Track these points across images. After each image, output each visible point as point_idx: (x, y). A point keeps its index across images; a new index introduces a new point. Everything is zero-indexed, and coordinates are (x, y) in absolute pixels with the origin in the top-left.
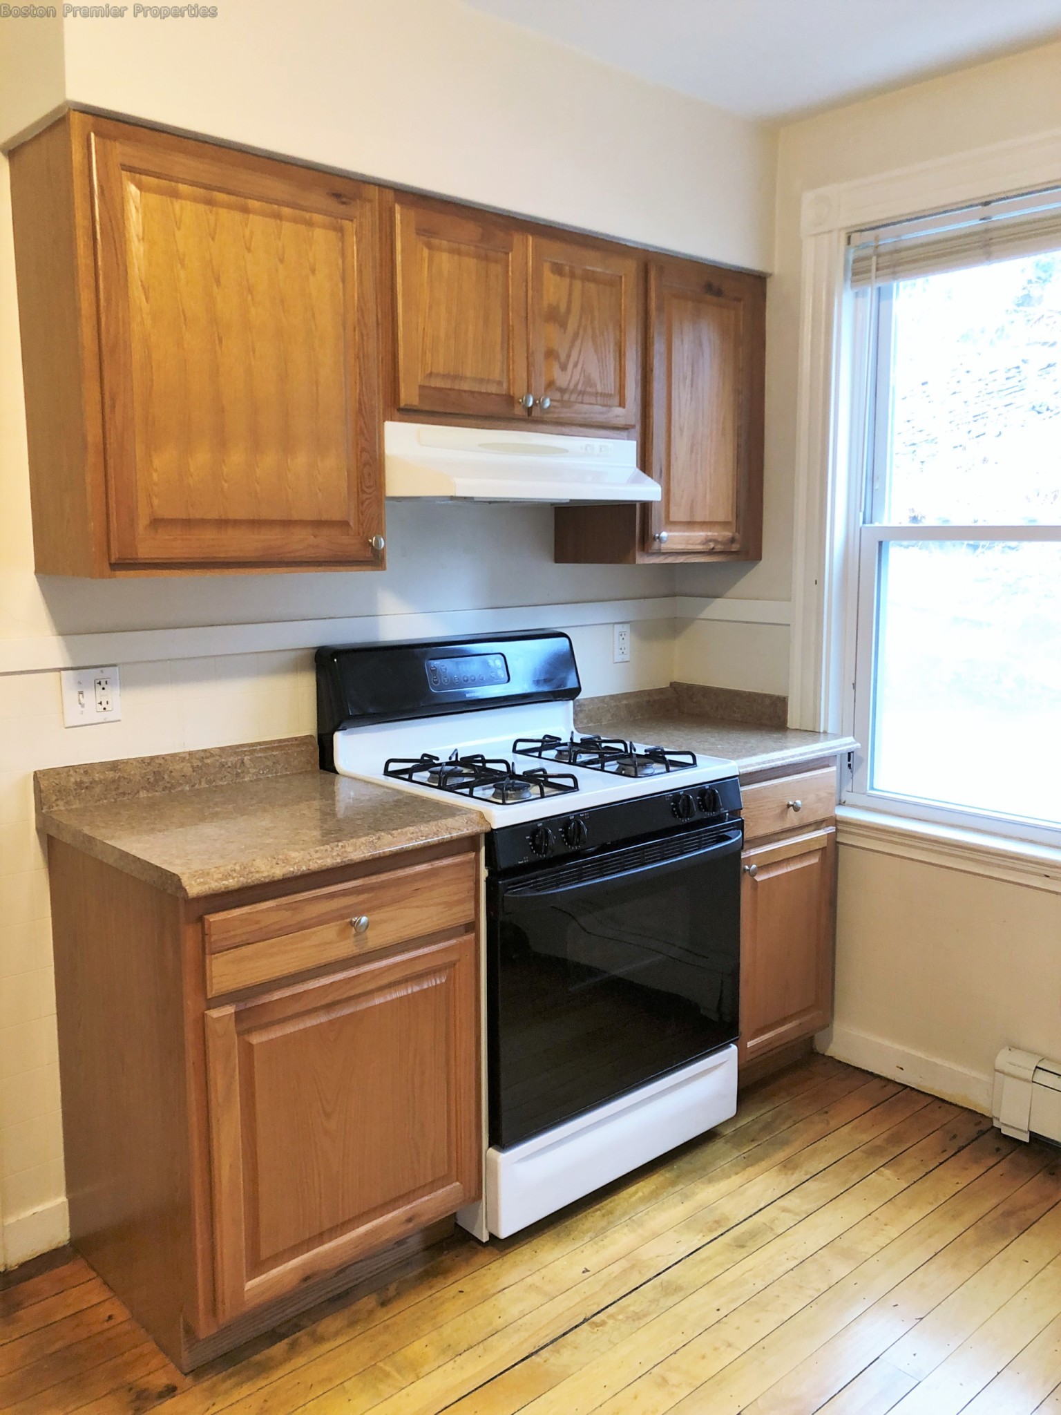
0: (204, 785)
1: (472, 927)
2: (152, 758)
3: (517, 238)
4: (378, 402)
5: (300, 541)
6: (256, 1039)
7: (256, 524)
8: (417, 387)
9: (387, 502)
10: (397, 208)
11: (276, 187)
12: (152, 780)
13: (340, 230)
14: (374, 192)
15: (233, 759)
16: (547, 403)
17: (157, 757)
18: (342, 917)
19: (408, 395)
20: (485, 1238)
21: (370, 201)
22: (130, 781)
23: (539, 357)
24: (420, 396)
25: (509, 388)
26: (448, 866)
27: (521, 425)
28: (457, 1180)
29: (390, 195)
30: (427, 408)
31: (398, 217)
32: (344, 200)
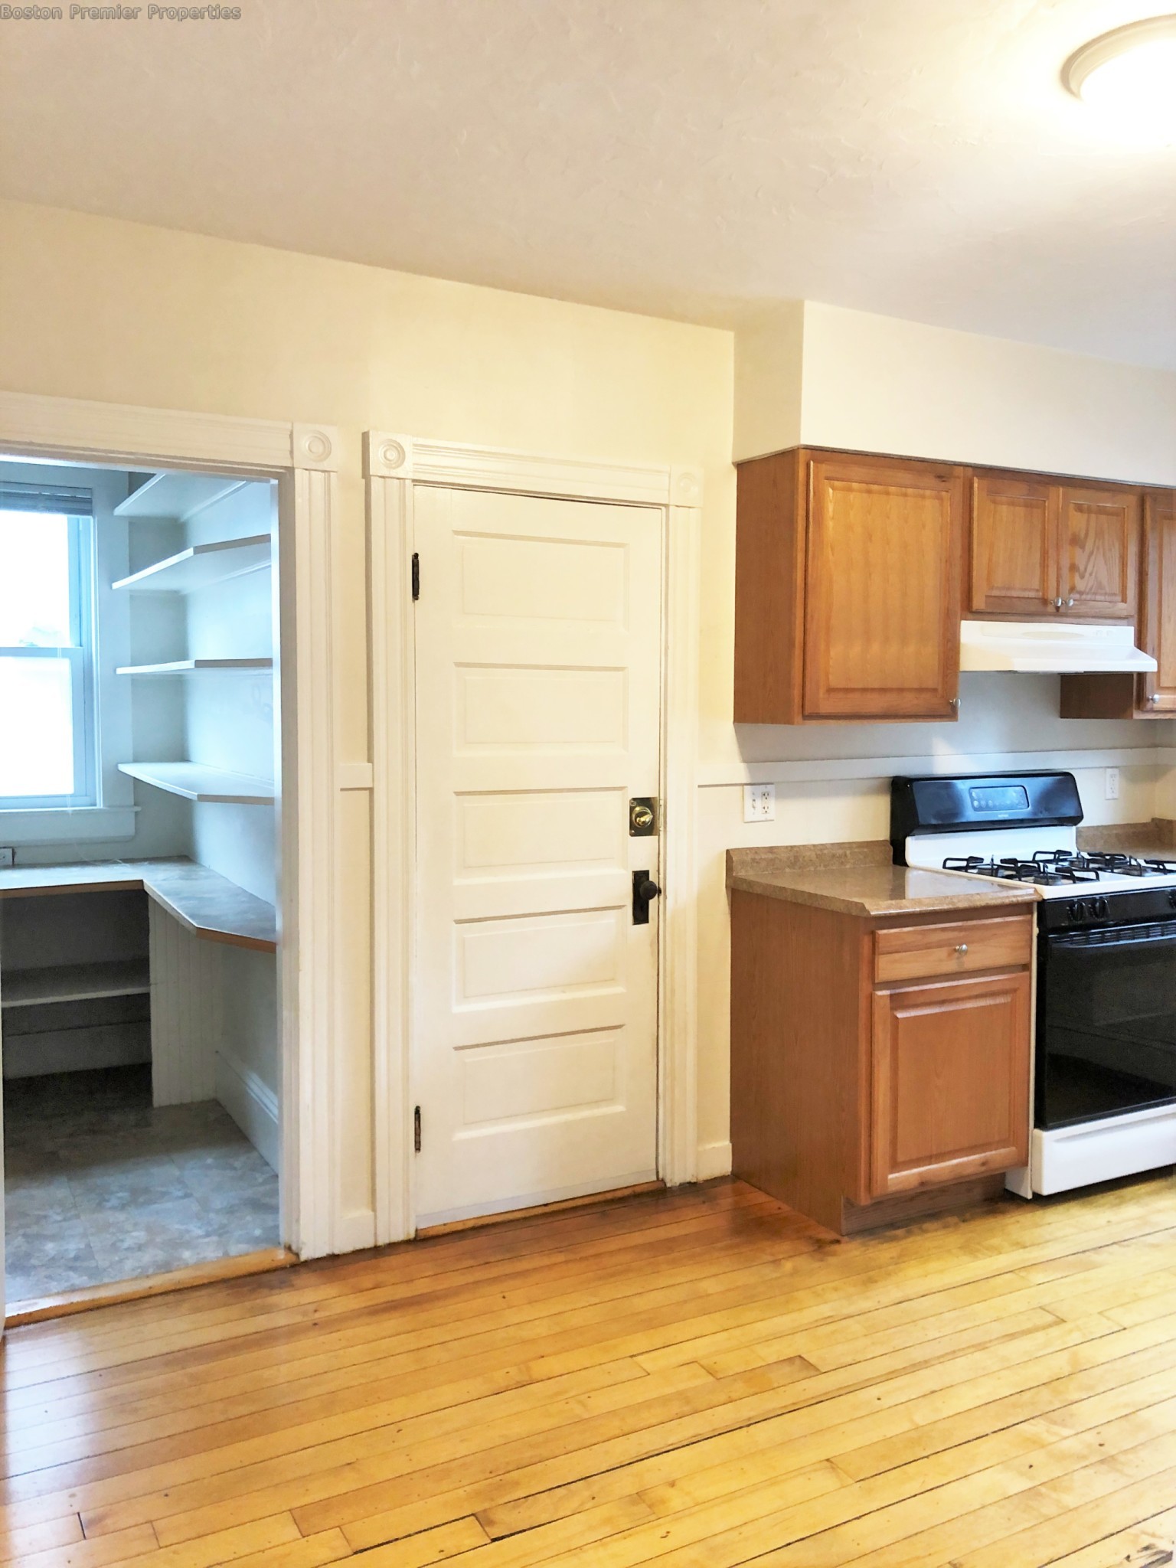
0: (822, 868)
1: (1026, 967)
2: (792, 847)
3: (1052, 491)
4: (958, 608)
5: (909, 702)
6: (900, 1015)
7: (883, 690)
8: (984, 598)
9: (960, 674)
10: (976, 480)
11: (904, 477)
12: (793, 861)
13: (940, 499)
14: (959, 471)
15: (840, 852)
16: (1071, 603)
17: (795, 846)
18: (950, 945)
19: (978, 602)
20: (1030, 1196)
21: (959, 477)
22: (780, 860)
23: (1065, 571)
24: (986, 603)
25: (1043, 594)
26: (1012, 922)
27: (1052, 618)
28: (1013, 1145)
29: (970, 471)
30: (989, 610)
31: (976, 485)
32: (944, 479)
